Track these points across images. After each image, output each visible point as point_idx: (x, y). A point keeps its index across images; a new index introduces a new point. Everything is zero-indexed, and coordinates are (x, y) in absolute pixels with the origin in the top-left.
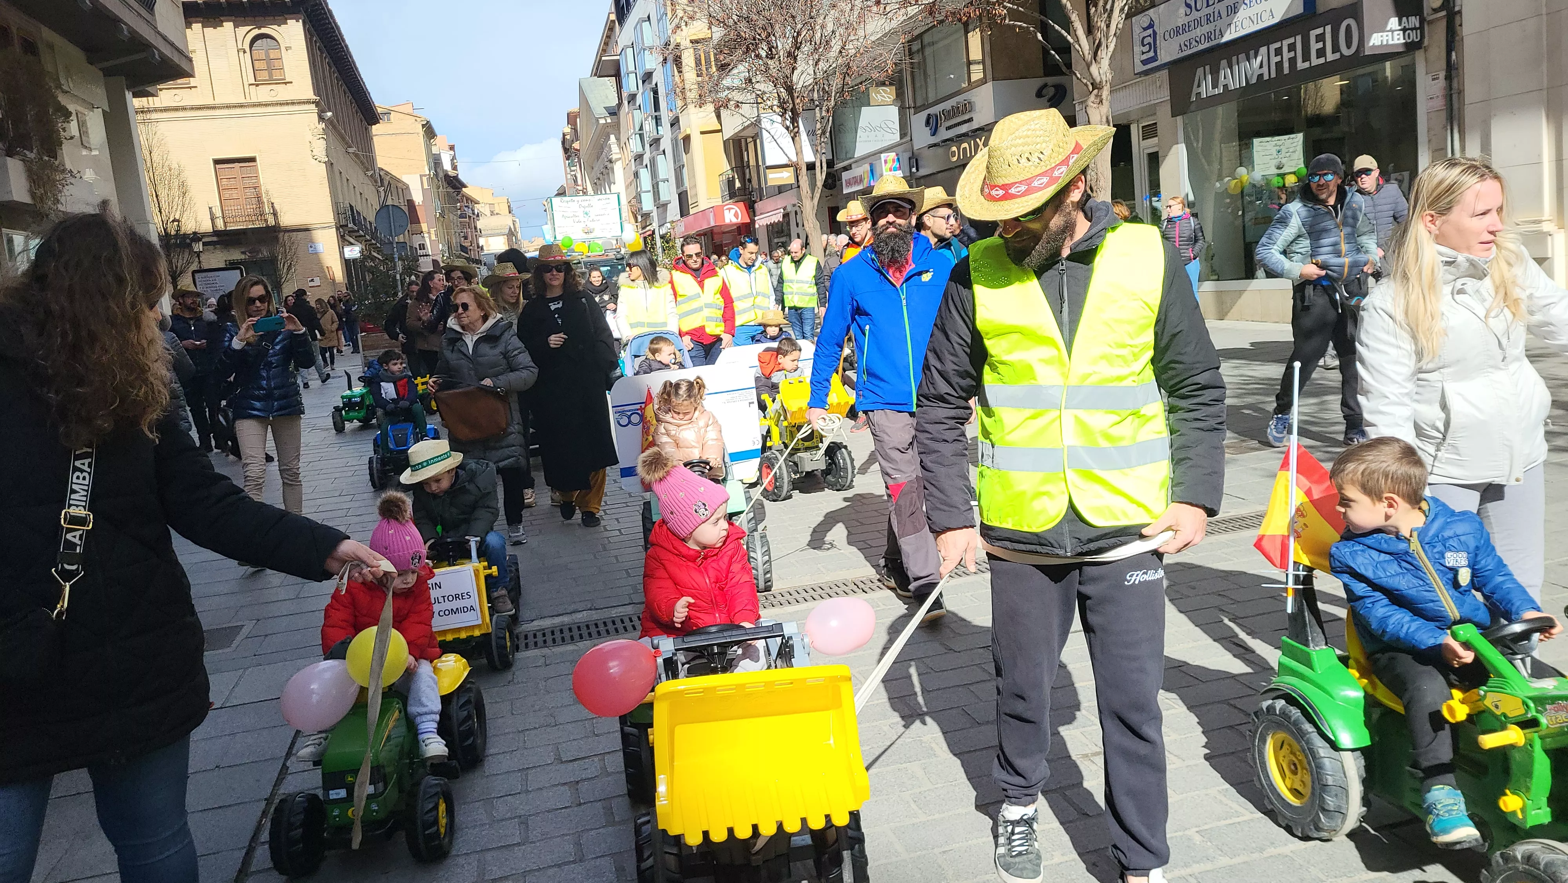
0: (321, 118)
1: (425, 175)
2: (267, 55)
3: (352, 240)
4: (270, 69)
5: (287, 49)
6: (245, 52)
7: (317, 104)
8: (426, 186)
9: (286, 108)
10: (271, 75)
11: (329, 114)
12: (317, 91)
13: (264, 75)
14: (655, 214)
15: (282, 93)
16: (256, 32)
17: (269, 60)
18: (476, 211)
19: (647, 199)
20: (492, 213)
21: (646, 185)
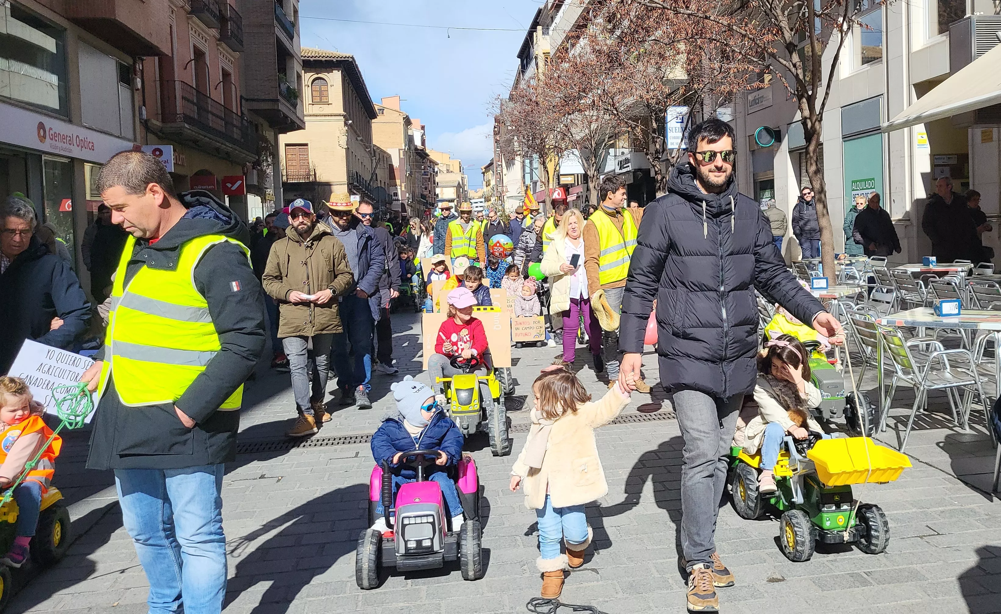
0: (346, 124)
1: (402, 149)
2: (320, 88)
3: (355, 191)
4: (321, 96)
5: (331, 86)
6: (308, 86)
7: (344, 116)
8: (402, 156)
9: (327, 118)
10: (321, 99)
11: (350, 122)
12: (345, 111)
13: (318, 99)
15: (326, 110)
16: (316, 76)
17: (321, 91)
18: (436, 170)
19: (528, 177)
20: (448, 171)
21: (528, 170)
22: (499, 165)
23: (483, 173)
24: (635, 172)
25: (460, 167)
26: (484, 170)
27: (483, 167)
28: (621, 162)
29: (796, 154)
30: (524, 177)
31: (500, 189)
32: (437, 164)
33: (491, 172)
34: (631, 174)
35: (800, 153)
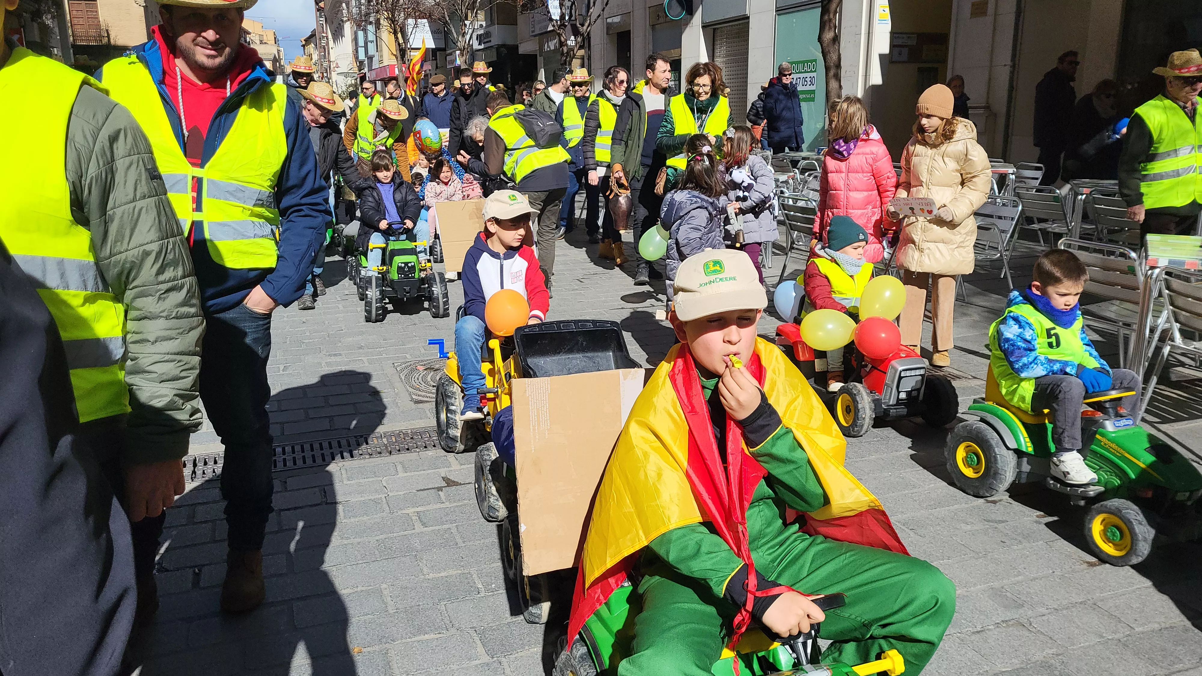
14: (366, 62)
18: (248, 40)
19: (361, 51)
20: (261, 42)
21: (361, 43)
22: (323, 37)
23: (304, 46)
24: (499, 48)
25: (275, 38)
26: (304, 43)
27: (303, 39)
28: (481, 35)
29: (710, 30)
30: (356, 51)
31: (325, 64)
32: (249, 33)
33: (313, 45)
34: (494, 50)
35: (714, 30)
